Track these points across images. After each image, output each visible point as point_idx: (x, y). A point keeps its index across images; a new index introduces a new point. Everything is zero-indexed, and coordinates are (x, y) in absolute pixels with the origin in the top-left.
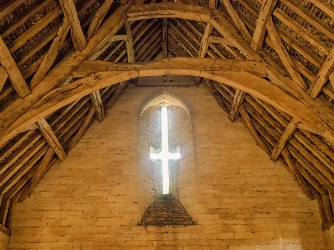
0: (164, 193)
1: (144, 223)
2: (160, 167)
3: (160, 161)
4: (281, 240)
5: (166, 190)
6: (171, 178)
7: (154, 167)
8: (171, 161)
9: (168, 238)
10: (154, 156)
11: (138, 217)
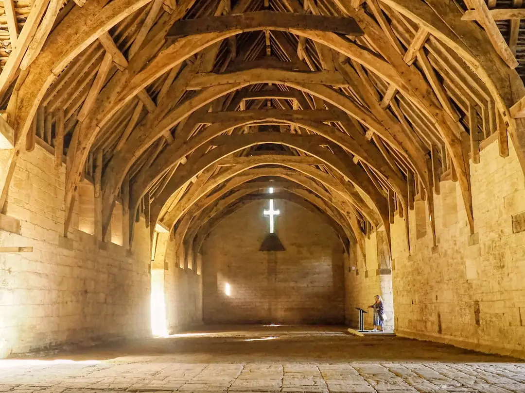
0: (271, 233)
1: (262, 250)
2: (269, 219)
3: (269, 215)
4: (323, 258)
5: (272, 231)
6: (275, 224)
7: (266, 219)
8: (274, 216)
9: (273, 257)
10: (265, 213)
11: (259, 245)
